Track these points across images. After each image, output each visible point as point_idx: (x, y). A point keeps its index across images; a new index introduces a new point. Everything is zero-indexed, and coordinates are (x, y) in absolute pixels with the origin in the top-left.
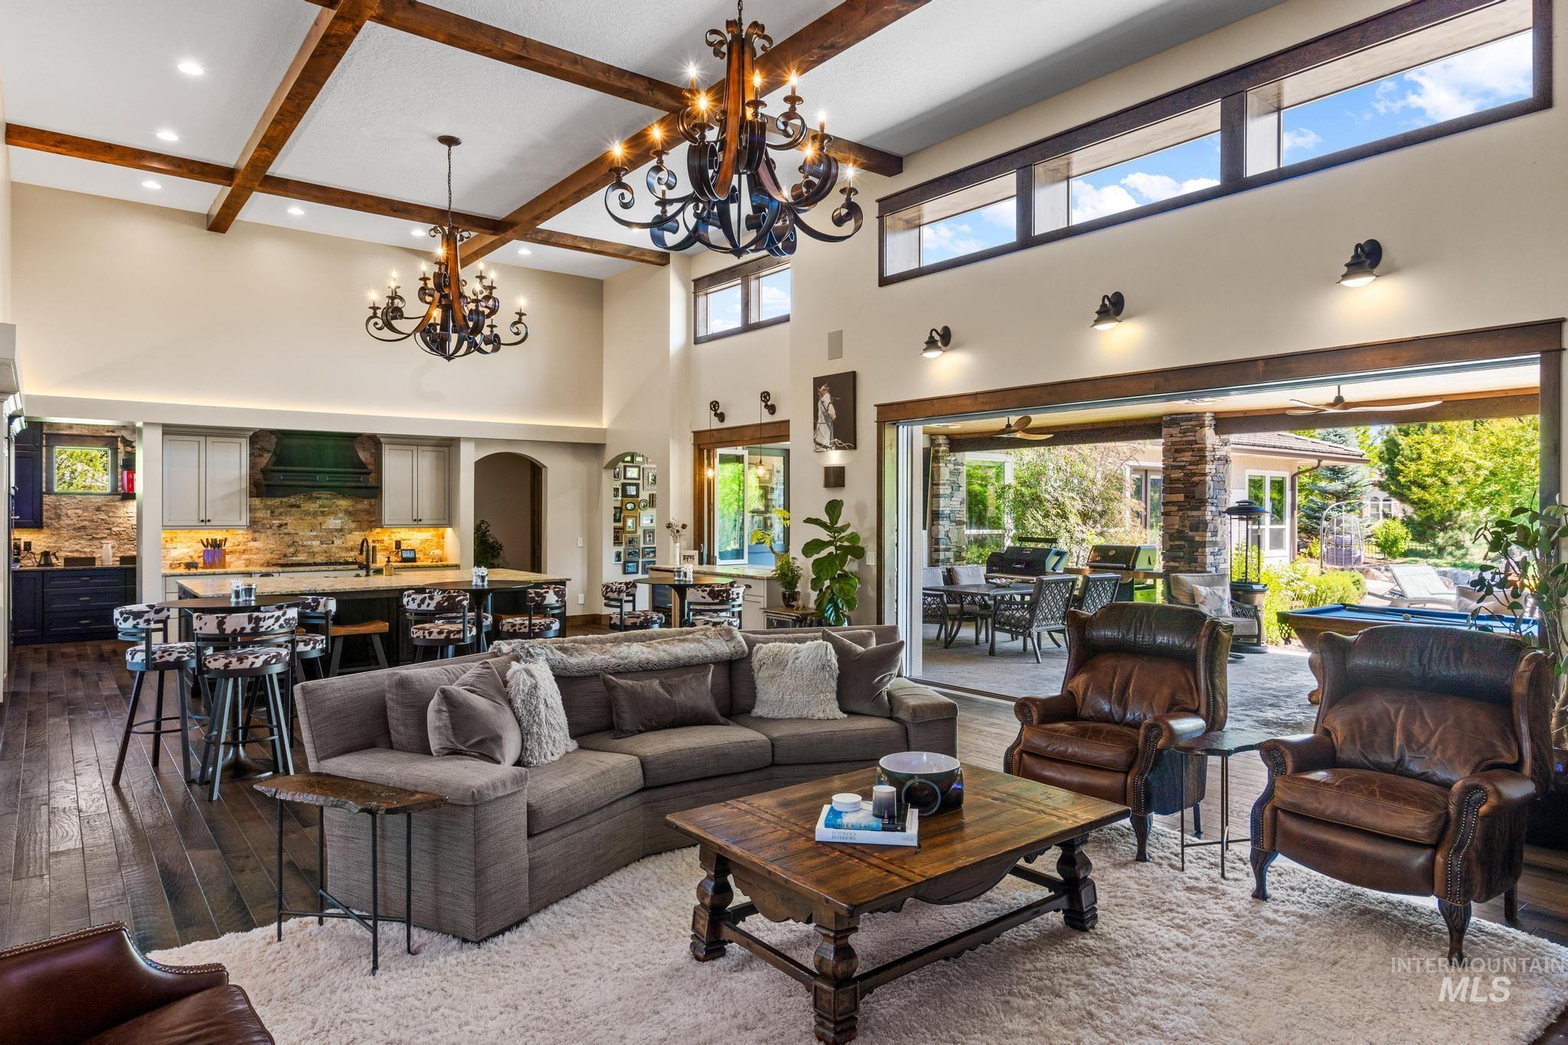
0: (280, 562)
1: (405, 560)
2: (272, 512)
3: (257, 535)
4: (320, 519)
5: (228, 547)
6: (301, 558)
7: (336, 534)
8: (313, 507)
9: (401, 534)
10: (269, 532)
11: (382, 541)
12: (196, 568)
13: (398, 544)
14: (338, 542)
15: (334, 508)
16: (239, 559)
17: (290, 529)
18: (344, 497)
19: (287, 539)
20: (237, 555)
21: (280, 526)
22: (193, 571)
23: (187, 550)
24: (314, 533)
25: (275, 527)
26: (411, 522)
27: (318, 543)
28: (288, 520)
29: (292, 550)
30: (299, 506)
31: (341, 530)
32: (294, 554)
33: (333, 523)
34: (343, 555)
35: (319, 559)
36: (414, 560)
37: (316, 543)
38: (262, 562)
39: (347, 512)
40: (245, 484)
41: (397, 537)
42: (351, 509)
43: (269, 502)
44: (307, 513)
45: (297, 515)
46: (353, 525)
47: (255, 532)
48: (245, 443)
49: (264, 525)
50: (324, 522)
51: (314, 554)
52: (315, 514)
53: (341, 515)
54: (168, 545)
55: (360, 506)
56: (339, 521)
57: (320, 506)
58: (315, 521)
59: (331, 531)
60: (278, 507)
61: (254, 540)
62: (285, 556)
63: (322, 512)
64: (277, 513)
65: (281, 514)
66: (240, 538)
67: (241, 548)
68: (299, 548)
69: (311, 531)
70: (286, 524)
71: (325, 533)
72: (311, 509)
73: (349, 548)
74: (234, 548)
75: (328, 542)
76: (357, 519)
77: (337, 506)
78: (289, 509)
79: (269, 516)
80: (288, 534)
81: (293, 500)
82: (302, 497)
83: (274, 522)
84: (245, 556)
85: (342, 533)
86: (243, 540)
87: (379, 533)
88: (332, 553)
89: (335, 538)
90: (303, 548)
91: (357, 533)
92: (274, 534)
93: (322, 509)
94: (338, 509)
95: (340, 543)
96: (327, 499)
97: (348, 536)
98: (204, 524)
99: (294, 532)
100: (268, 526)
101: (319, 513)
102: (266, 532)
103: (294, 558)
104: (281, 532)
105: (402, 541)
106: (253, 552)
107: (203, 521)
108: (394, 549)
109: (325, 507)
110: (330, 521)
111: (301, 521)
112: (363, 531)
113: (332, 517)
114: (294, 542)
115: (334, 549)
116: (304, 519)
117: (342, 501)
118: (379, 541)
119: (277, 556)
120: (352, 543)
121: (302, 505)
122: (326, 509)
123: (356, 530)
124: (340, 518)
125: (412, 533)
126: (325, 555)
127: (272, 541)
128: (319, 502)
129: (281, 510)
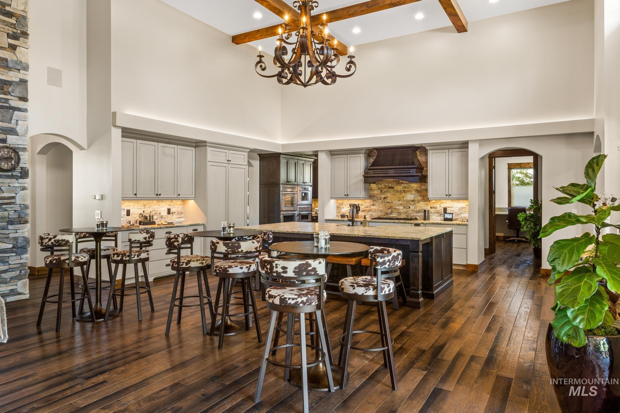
1: (446, 219)
2: (381, 191)
3: (375, 202)
4: (403, 194)
5: (361, 208)
6: (394, 215)
7: (411, 203)
8: (399, 188)
9: (447, 204)
10: (380, 201)
11: (436, 208)
13: (445, 210)
14: (412, 207)
15: (410, 189)
17: (389, 200)
18: (415, 182)
19: (388, 205)
20: (367, 212)
21: (385, 198)
22: (344, 219)
24: (400, 202)
25: (382, 199)
26: (445, 196)
27: (402, 207)
28: (388, 195)
29: (390, 211)
30: (393, 188)
31: (413, 201)
32: (391, 213)
33: (410, 197)
34: (415, 214)
35: (402, 217)
36: (451, 220)
37: (401, 208)
39: (417, 191)
40: (362, 177)
41: (445, 205)
42: (419, 189)
43: (380, 186)
44: (397, 191)
45: (392, 193)
46: (420, 198)
47: (374, 201)
48: (362, 157)
49: (378, 197)
50: (405, 196)
51: (400, 213)
52: (400, 192)
53: (414, 192)
54: (341, 207)
55: (421, 187)
56: (413, 196)
57: (403, 188)
58: (401, 196)
59: (408, 201)
60: (384, 188)
61: (373, 205)
62: (387, 214)
63: (404, 191)
64: (383, 191)
65: (385, 192)
67: (368, 209)
68: (393, 210)
69: (399, 201)
70: (387, 197)
71: (405, 202)
72: (399, 189)
73: (418, 211)
74: (365, 209)
75: (407, 207)
76: (422, 195)
77: (411, 187)
78: (389, 189)
79: (380, 193)
80: (388, 202)
81: (390, 184)
82: (394, 182)
83: (382, 196)
84: (370, 213)
85: (414, 203)
86: (369, 205)
87: (434, 203)
88: (409, 214)
89: (410, 205)
90: (395, 210)
91: (422, 202)
92: (382, 202)
93: (404, 189)
94: (412, 189)
95: (413, 208)
96: (406, 183)
97: (418, 204)
98: (346, 197)
99: (391, 201)
100: (379, 198)
101: (403, 191)
102: (378, 201)
103: (391, 215)
104: (385, 201)
105: (447, 208)
106: (373, 211)
107: (345, 195)
108: (443, 213)
109: (405, 188)
110: (408, 196)
111: (394, 196)
112: (425, 202)
113: (409, 194)
114: (391, 207)
115: (410, 212)
116: (395, 195)
117: (414, 185)
118: (434, 207)
119: (383, 214)
120: (419, 208)
121: (394, 187)
122: (406, 189)
123: (421, 201)
124: (413, 194)
125: (453, 203)
126: (405, 214)
127: (381, 206)
128: (403, 185)
129: (385, 190)
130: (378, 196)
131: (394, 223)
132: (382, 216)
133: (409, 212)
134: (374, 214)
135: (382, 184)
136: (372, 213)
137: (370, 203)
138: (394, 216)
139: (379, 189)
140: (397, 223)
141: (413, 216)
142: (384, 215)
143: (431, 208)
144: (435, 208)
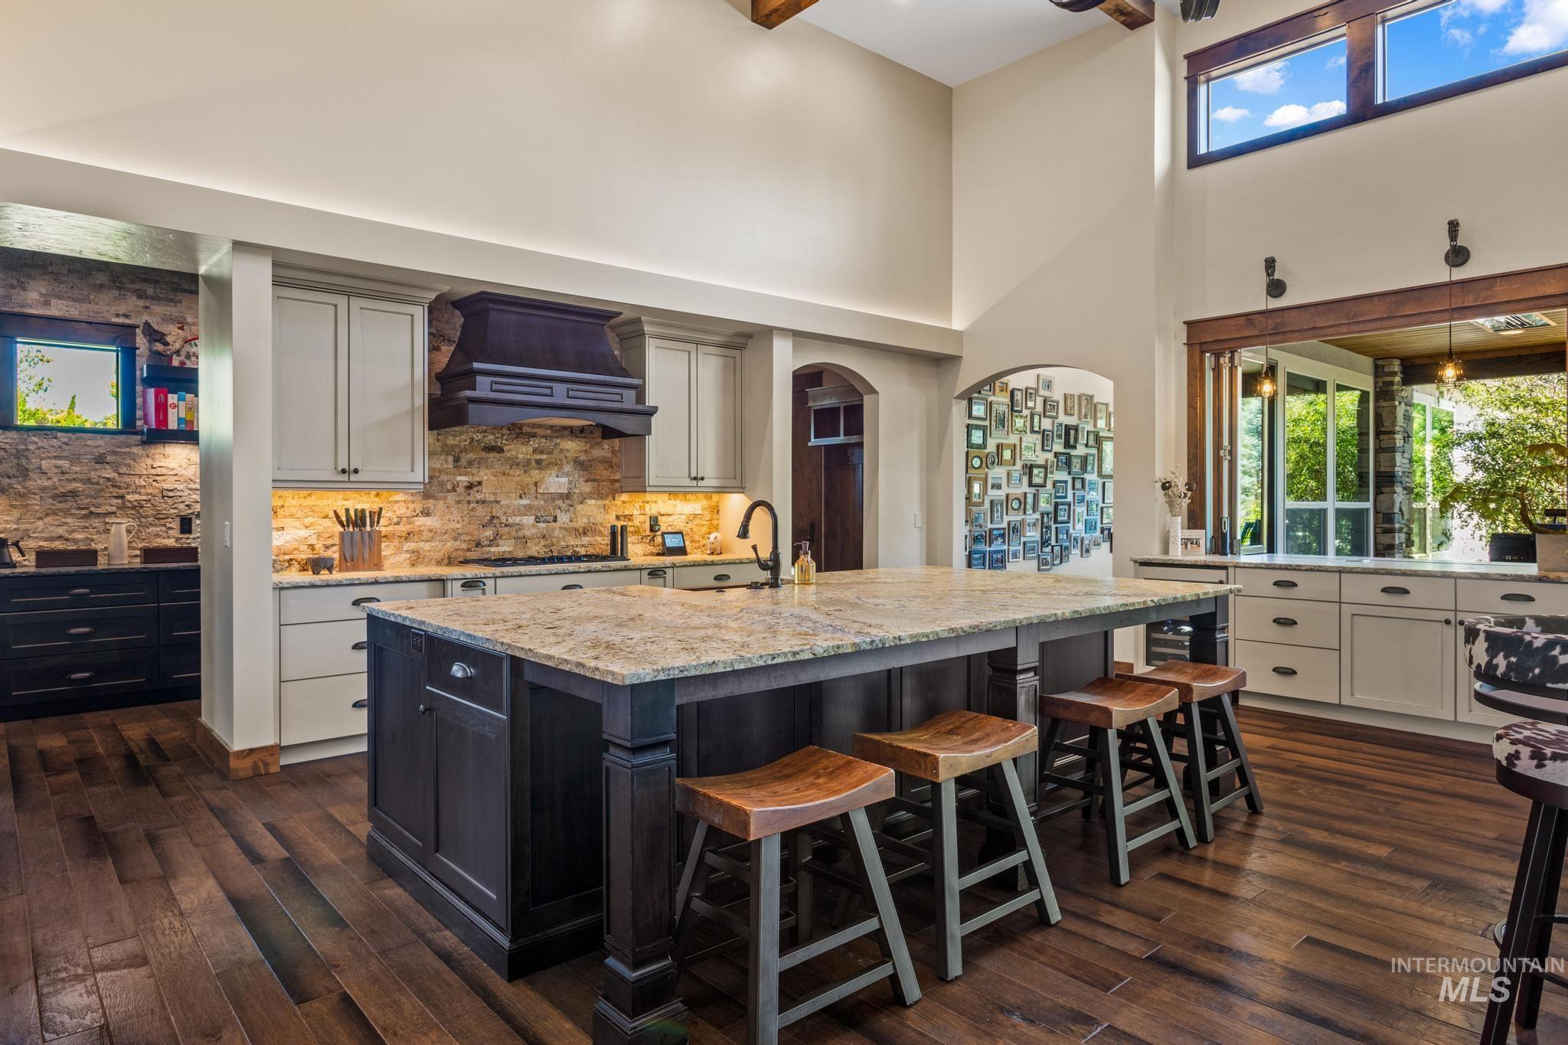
0: (471, 555)
2: (457, 460)
3: (430, 503)
4: (535, 474)
5: (383, 527)
6: (505, 548)
7: (559, 502)
8: (521, 451)
9: (658, 505)
10: (451, 498)
11: (629, 518)
12: (330, 569)
13: (653, 522)
14: (563, 518)
15: (556, 455)
16: (399, 550)
17: (486, 493)
19: (481, 511)
20: (396, 542)
21: (470, 486)
22: (324, 576)
23: (304, 533)
24: (525, 502)
25: (460, 490)
26: (688, 482)
27: (530, 520)
28: (484, 475)
29: (489, 533)
30: (500, 450)
31: (567, 496)
32: (493, 542)
33: (556, 482)
34: (572, 542)
35: (534, 550)
36: (681, 551)
37: (529, 520)
38: (439, 556)
39: (579, 464)
40: (421, 400)
41: (652, 510)
42: (583, 458)
43: (451, 441)
44: (514, 463)
45: (498, 467)
46: (587, 488)
47: (429, 497)
48: (420, 314)
49: (444, 485)
50: (542, 480)
51: (524, 540)
52: (526, 466)
53: (568, 468)
55: (597, 453)
56: (564, 480)
57: (535, 451)
58: (527, 479)
59: (552, 498)
60: (465, 450)
61: (426, 513)
62: (478, 544)
63: (538, 462)
64: (463, 461)
65: (470, 463)
66: (402, 510)
67: (403, 528)
68: (504, 530)
69: (521, 497)
70: (480, 483)
71: (542, 502)
72: (521, 456)
73: (581, 530)
74: (391, 528)
75: (548, 518)
76: (593, 477)
77: (561, 451)
78: (484, 454)
79: (451, 466)
80: (484, 502)
81: (491, 437)
82: (505, 431)
83: (459, 478)
84: (409, 546)
85: (569, 502)
86: (409, 513)
87: (624, 502)
88: (554, 540)
89: (558, 512)
90: (507, 529)
91: (593, 502)
92: (459, 502)
93: (538, 457)
94: (562, 456)
95: (567, 521)
96: (546, 437)
97: (579, 507)
98: (345, 477)
99: (492, 498)
100: (449, 487)
101: (533, 463)
102: (445, 498)
103: (493, 549)
104: (471, 498)
105: (660, 518)
106: (424, 537)
107: (344, 471)
108: (648, 532)
109: (542, 453)
110: (551, 479)
111: (504, 478)
112: (602, 498)
113: (554, 472)
114: (493, 517)
115: (557, 533)
116: (508, 474)
117: (570, 442)
118: (625, 516)
119: (464, 546)
120: (585, 520)
121: (505, 448)
122: (544, 457)
123: (591, 498)
124: (567, 475)
125: (673, 502)
126: (543, 542)
127: (456, 517)
128: (534, 443)
129: (471, 456)
130: (443, 477)
131: (589, 571)
132: (460, 553)
133: (556, 535)
134: (427, 546)
135: (461, 434)
136: (421, 544)
137: (411, 506)
138: (504, 552)
139: (448, 453)
141: (567, 546)
142: (469, 550)
143: (618, 518)
144: (630, 520)
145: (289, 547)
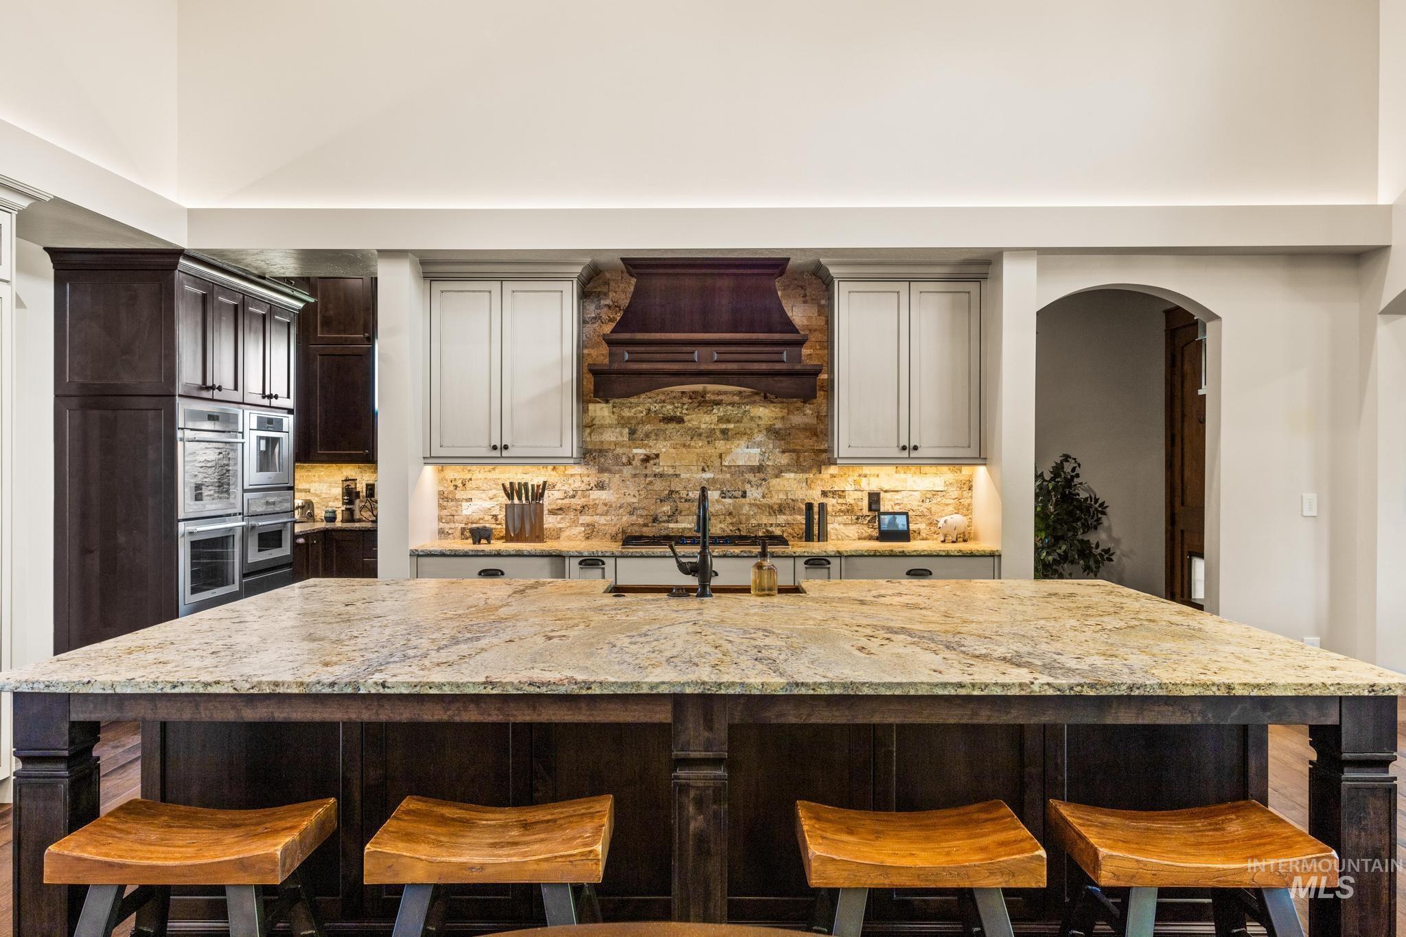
0: (647, 531)
1: (885, 536)
2: (632, 432)
3: (605, 477)
4: (721, 445)
5: (550, 499)
7: (750, 476)
8: (705, 420)
9: (881, 479)
10: (627, 471)
11: (840, 494)
13: (874, 499)
14: (754, 494)
15: (746, 423)
16: (574, 523)
17: (663, 466)
18: (767, 397)
19: (659, 485)
20: (572, 515)
21: (647, 459)
23: (488, 504)
24: (708, 475)
25: (636, 462)
26: (896, 453)
27: (716, 495)
28: (661, 447)
29: (666, 508)
30: (680, 420)
31: (760, 469)
32: (672, 517)
33: (744, 454)
34: (765, 520)
36: (905, 536)
37: (713, 495)
38: (613, 530)
39: (772, 432)
40: (569, 374)
41: (874, 485)
42: (779, 425)
43: (627, 413)
44: (696, 434)
45: (677, 439)
46: (784, 459)
47: (602, 470)
48: (569, 292)
49: (617, 457)
50: (729, 451)
52: (710, 436)
53: (759, 437)
54: (460, 494)
55: (797, 419)
56: (757, 451)
57: (720, 420)
58: (710, 450)
59: (739, 471)
60: (642, 422)
61: (601, 486)
62: (655, 520)
63: (724, 432)
64: (640, 434)
65: (647, 436)
66: (577, 484)
67: (578, 502)
68: (682, 506)
69: (703, 470)
70: (657, 456)
71: (728, 476)
72: (703, 426)
73: (776, 507)
74: (566, 501)
75: (735, 494)
76: (792, 447)
77: (752, 419)
78: (662, 426)
79: (626, 439)
80: (661, 475)
81: (670, 407)
82: (685, 400)
83: (635, 451)
84: (585, 519)
85: (762, 475)
86: (584, 487)
87: (833, 476)
88: (743, 518)
89: (747, 486)
90: (687, 505)
91: (792, 475)
92: (635, 476)
93: (724, 426)
94: (754, 425)
95: (759, 497)
96: (732, 404)
97: (774, 482)
98: (497, 453)
99: (671, 471)
100: (624, 460)
101: (718, 433)
102: (620, 471)
103: (671, 525)
104: (648, 472)
105: (882, 495)
106: (599, 511)
108: (866, 511)
109: (729, 421)
110: (739, 450)
111: (684, 450)
112: (803, 471)
113: (743, 443)
114: (671, 492)
115: (746, 509)
116: (689, 446)
117: (761, 409)
118: (834, 493)
119: (641, 521)
120: (782, 496)
121: (686, 418)
122: (731, 426)
123: (789, 471)
124: (759, 445)
125: (903, 476)
126: (729, 520)
127: (632, 490)
128: (719, 411)
129: (648, 427)
130: (619, 450)
132: (636, 528)
133: (744, 512)
134: (602, 520)
135: (638, 405)
136: (596, 518)
137: (586, 479)
138: (684, 529)
139: (623, 426)
140: (738, 556)
141: (759, 525)
142: (646, 525)
143: (824, 494)
144: (840, 497)
145: (476, 517)
